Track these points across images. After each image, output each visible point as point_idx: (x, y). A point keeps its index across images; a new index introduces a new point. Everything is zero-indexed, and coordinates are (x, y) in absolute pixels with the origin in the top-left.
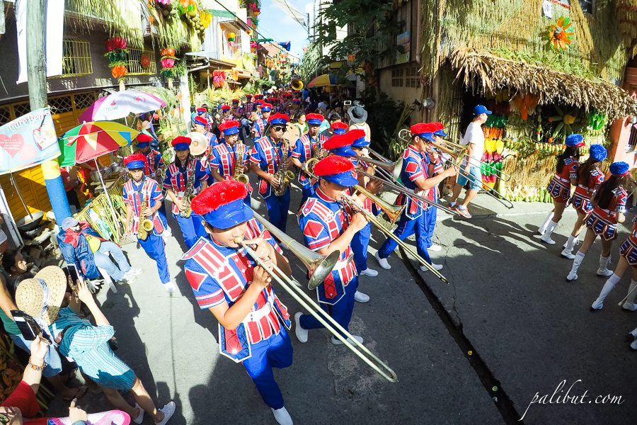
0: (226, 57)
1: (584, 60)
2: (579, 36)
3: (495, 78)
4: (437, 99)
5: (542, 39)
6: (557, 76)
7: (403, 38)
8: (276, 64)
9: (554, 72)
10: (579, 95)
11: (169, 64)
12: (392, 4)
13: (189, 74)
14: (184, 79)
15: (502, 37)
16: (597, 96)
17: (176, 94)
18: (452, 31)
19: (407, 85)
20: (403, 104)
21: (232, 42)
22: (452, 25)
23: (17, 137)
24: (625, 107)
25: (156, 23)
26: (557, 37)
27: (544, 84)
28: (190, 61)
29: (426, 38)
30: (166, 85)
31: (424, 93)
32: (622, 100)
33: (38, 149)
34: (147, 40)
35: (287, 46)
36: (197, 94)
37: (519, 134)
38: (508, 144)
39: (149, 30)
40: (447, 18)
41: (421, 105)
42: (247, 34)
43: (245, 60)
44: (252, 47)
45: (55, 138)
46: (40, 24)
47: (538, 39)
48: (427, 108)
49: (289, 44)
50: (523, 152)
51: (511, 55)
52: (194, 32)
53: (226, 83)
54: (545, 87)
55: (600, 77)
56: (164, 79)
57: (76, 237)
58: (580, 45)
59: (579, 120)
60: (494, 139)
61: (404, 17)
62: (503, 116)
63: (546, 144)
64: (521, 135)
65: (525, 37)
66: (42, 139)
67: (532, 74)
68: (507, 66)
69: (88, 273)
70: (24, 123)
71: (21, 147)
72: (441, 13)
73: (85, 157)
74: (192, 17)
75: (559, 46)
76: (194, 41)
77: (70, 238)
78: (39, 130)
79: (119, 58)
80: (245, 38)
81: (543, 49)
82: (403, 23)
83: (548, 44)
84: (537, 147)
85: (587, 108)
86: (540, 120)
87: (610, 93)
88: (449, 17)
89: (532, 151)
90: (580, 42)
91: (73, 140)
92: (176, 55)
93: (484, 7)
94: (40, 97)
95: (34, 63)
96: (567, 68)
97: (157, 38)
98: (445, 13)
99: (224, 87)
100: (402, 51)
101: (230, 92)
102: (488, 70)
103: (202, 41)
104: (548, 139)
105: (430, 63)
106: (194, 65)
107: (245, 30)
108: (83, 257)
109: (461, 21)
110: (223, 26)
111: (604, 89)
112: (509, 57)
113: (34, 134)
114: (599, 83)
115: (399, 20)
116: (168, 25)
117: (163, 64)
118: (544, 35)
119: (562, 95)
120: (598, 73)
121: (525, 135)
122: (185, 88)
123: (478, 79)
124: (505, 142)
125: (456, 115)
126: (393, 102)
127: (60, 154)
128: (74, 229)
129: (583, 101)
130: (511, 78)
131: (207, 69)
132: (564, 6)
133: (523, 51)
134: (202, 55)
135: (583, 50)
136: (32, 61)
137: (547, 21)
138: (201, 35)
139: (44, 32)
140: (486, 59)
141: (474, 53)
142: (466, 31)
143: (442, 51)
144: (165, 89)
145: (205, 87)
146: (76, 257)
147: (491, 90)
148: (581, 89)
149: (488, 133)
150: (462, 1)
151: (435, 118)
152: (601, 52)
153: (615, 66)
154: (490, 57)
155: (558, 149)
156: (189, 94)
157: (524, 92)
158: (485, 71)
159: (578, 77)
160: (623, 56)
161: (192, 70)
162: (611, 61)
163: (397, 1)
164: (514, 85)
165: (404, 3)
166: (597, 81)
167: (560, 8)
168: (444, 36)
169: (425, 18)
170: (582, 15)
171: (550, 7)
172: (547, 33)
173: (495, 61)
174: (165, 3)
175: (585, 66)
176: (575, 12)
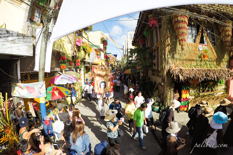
0: (96, 61)
1: (214, 62)
2: (212, 54)
3: (184, 76)
4: (166, 83)
5: (199, 59)
6: (205, 71)
7: (155, 61)
8: (112, 62)
9: (204, 69)
10: (213, 76)
11: (78, 65)
12: (151, 49)
14: (82, 69)
15: (186, 60)
16: (219, 74)
17: (80, 74)
18: (170, 61)
19: (157, 76)
20: (155, 82)
21: (98, 56)
22: (170, 59)
24: (230, 75)
25: (75, 51)
26: (204, 57)
27: (200, 75)
28: (85, 63)
29: (162, 64)
30: (77, 71)
31: (162, 80)
32: (228, 73)
33: (40, 93)
34: (73, 57)
35: (116, 56)
36: (86, 74)
37: (194, 90)
38: (191, 94)
39: (73, 54)
41: (161, 84)
42: (103, 53)
43: (102, 61)
44: (104, 57)
45: (45, 91)
46: (44, 56)
47: (198, 59)
48: (163, 86)
49: (117, 55)
50: (196, 96)
51: (189, 66)
52: (87, 54)
54: (201, 76)
55: (221, 66)
56: (76, 68)
57: (48, 122)
58: (212, 57)
59: (214, 82)
60: (186, 94)
61: (155, 54)
62: (188, 86)
63: (204, 93)
64: (195, 90)
65: (194, 59)
66: (41, 91)
67: (196, 72)
68: (188, 71)
70: (36, 85)
71: (34, 91)
72: (166, 55)
73: (54, 98)
74: (86, 49)
75: (205, 59)
76: (87, 56)
78: (41, 88)
79: (64, 63)
80: (102, 54)
81: (200, 62)
82: (155, 56)
83: (201, 60)
84: (201, 94)
85: (216, 80)
86: (201, 85)
87: (224, 72)
88: (169, 56)
89: (199, 96)
92: (81, 62)
93: (180, 51)
94: (42, 78)
95: (41, 67)
96: (209, 66)
97: (76, 56)
98: (168, 55)
100: (155, 65)
102: (182, 73)
103: (89, 57)
104: (204, 91)
105: (164, 71)
107: (102, 51)
108: (50, 129)
109: (173, 57)
110: (95, 50)
111: (222, 71)
112: (189, 67)
113: (39, 89)
115: (153, 55)
116: (79, 52)
117: (76, 64)
118: (200, 57)
119: (207, 77)
120: (219, 65)
121: (197, 91)
122: (82, 72)
123: (179, 77)
124: (190, 94)
125: (173, 88)
126: (152, 81)
127: (46, 96)
128: (48, 120)
129: (214, 77)
130: (189, 75)
131: (90, 66)
132: (206, 45)
133: (194, 63)
134: (89, 61)
135: (213, 58)
137: (200, 52)
138: (89, 55)
139: (45, 58)
140: (181, 69)
141: (177, 68)
142: (174, 61)
143: (167, 68)
144: (76, 73)
145: (89, 71)
147: (183, 80)
148: (213, 73)
149: (183, 92)
150: (173, 50)
151: (166, 89)
152: (219, 58)
153: (225, 61)
154: (182, 68)
155: (208, 94)
156: (84, 74)
157: (194, 78)
158: (181, 74)
159: (212, 69)
160: (228, 57)
161: (85, 66)
162: (224, 60)
163: (153, 48)
164: (190, 78)
165: (155, 50)
166: (219, 68)
167: (204, 46)
168: (167, 63)
169: (161, 57)
170: (212, 47)
171: (201, 47)
172: (201, 56)
173: (184, 70)
174: (79, 46)
175: (215, 64)
176: (210, 46)
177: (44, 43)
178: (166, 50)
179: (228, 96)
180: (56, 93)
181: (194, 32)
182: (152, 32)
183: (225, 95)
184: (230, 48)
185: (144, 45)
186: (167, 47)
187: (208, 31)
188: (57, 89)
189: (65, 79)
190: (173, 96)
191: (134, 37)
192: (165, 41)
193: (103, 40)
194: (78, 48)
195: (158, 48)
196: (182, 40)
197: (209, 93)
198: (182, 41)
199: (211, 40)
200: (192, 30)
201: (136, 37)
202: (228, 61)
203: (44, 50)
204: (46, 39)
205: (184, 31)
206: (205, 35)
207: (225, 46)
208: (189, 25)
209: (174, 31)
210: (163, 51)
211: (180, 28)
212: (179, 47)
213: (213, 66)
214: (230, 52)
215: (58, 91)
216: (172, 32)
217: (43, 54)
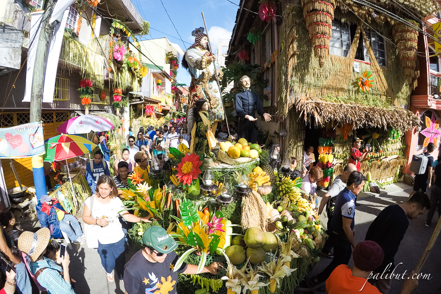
0: (154, 96)
1: (382, 96)
2: (378, 82)
3: (324, 116)
4: (288, 130)
6: (364, 110)
7: (267, 91)
9: (362, 107)
10: (380, 120)
11: (118, 99)
12: (261, 68)
13: (130, 106)
14: (127, 109)
15: (328, 88)
16: (391, 118)
17: (121, 119)
18: (296, 87)
20: (268, 133)
21: (159, 86)
22: (296, 83)
23: (18, 137)
24: (411, 122)
25: (112, 72)
26: (363, 84)
27: (356, 116)
28: (131, 97)
29: (280, 92)
30: (115, 113)
31: (280, 126)
32: (409, 118)
33: (31, 147)
34: (106, 83)
36: (134, 119)
37: (343, 149)
38: (336, 156)
39: (108, 76)
40: (293, 79)
41: (278, 134)
42: (169, 81)
43: (167, 98)
44: (172, 89)
45: (42, 143)
47: (351, 87)
48: (282, 136)
51: (334, 99)
52: (136, 79)
53: (154, 113)
55: (394, 105)
56: (114, 107)
57: (49, 208)
58: (379, 87)
59: (382, 135)
60: (326, 154)
61: (268, 77)
62: (332, 139)
64: (345, 149)
65: (343, 87)
66: (35, 142)
67: (348, 111)
68: (331, 107)
69: (54, 233)
70: (24, 129)
71: (20, 143)
72: (289, 76)
73: (61, 157)
74: (135, 70)
75: (365, 90)
76: (136, 84)
77: (45, 209)
78: (34, 135)
79: (87, 93)
80: (168, 84)
81: (355, 93)
82: (267, 81)
83: (358, 89)
85: (386, 128)
87: (400, 115)
88: (294, 78)
90: (379, 85)
91: (54, 145)
92: (123, 94)
93: (316, 70)
94: (37, 114)
95: (36, 92)
96: (371, 102)
97: (112, 81)
98: (292, 76)
99: (152, 116)
100: (266, 98)
101: (156, 119)
102: (319, 111)
103: (141, 86)
105: (283, 108)
106: (134, 100)
107: (168, 78)
108: (52, 223)
109: (302, 80)
110: (154, 75)
111: (396, 114)
112: (333, 101)
113: (30, 137)
114: (393, 109)
115: (265, 79)
116: (119, 74)
117: (114, 99)
118: (355, 84)
119: (368, 121)
120: (391, 103)
121: (347, 149)
122: (127, 115)
123: (313, 117)
124: (334, 155)
125: (301, 141)
126: (261, 131)
127: (45, 153)
128: (48, 203)
129: (382, 124)
130: (334, 115)
131: (142, 103)
132: (367, 63)
133: (343, 96)
134: (140, 94)
135: (381, 90)
136: (35, 91)
137: (356, 75)
138: (140, 81)
139: (44, 74)
140: (318, 104)
141: (310, 101)
142: (305, 87)
143: (290, 100)
144: (114, 115)
145: (140, 115)
146: (48, 222)
147: (321, 124)
148: (381, 116)
149: (322, 150)
150: (303, 68)
151: (287, 143)
152: (392, 90)
153: (403, 96)
154: (320, 102)
155: (370, 156)
156: (129, 119)
157: (343, 122)
158: (317, 112)
159: (378, 108)
160: (408, 89)
161: (132, 103)
162: (400, 94)
163: (264, 66)
164: (336, 120)
165: (268, 68)
166: (391, 108)
167: (364, 65)
168: (291, 91)
169: (280, 79)
170: (379, 68)
171: (357, 66)
172: (357, 83)
173: (324, 105)
174: (119, 60)
175: (384, 100)
176: (374, 66)
177: (44, 43)
178: (289, 66)
179: (407, 162)
180: (66, 147)
181: (345, 37)
182: (264, 36)
183: (402, 160)
184: (412, 71)
185: (248, 62)
186: (291, 60)
187: (373, 39)
188: (68, 140)
189: (88, 123)
190: (301, 158)
191: (229, 48)
192: (287, 47)
193: (170, 57)
194: (118, 63)
195: (273, 64)
196: (320, 46)
197: (372, 155)
198: (321, 49)
199: (378, 55)
200: (341, 32)
201: (233, 47)
202: (408, 97)
203: (42, 56)
204: (47, 35)
205: (326, 29)
206: (365, 44)
207: (404, 68)
208: (336, 22)
209: (306, 31)
210: (283, 68)
211: (317, 23)
212: (314, 61)
213: (381, 104)
214: (413, 80)
215: (69, 144)
216: (303, 32)
217: (40, 64)
